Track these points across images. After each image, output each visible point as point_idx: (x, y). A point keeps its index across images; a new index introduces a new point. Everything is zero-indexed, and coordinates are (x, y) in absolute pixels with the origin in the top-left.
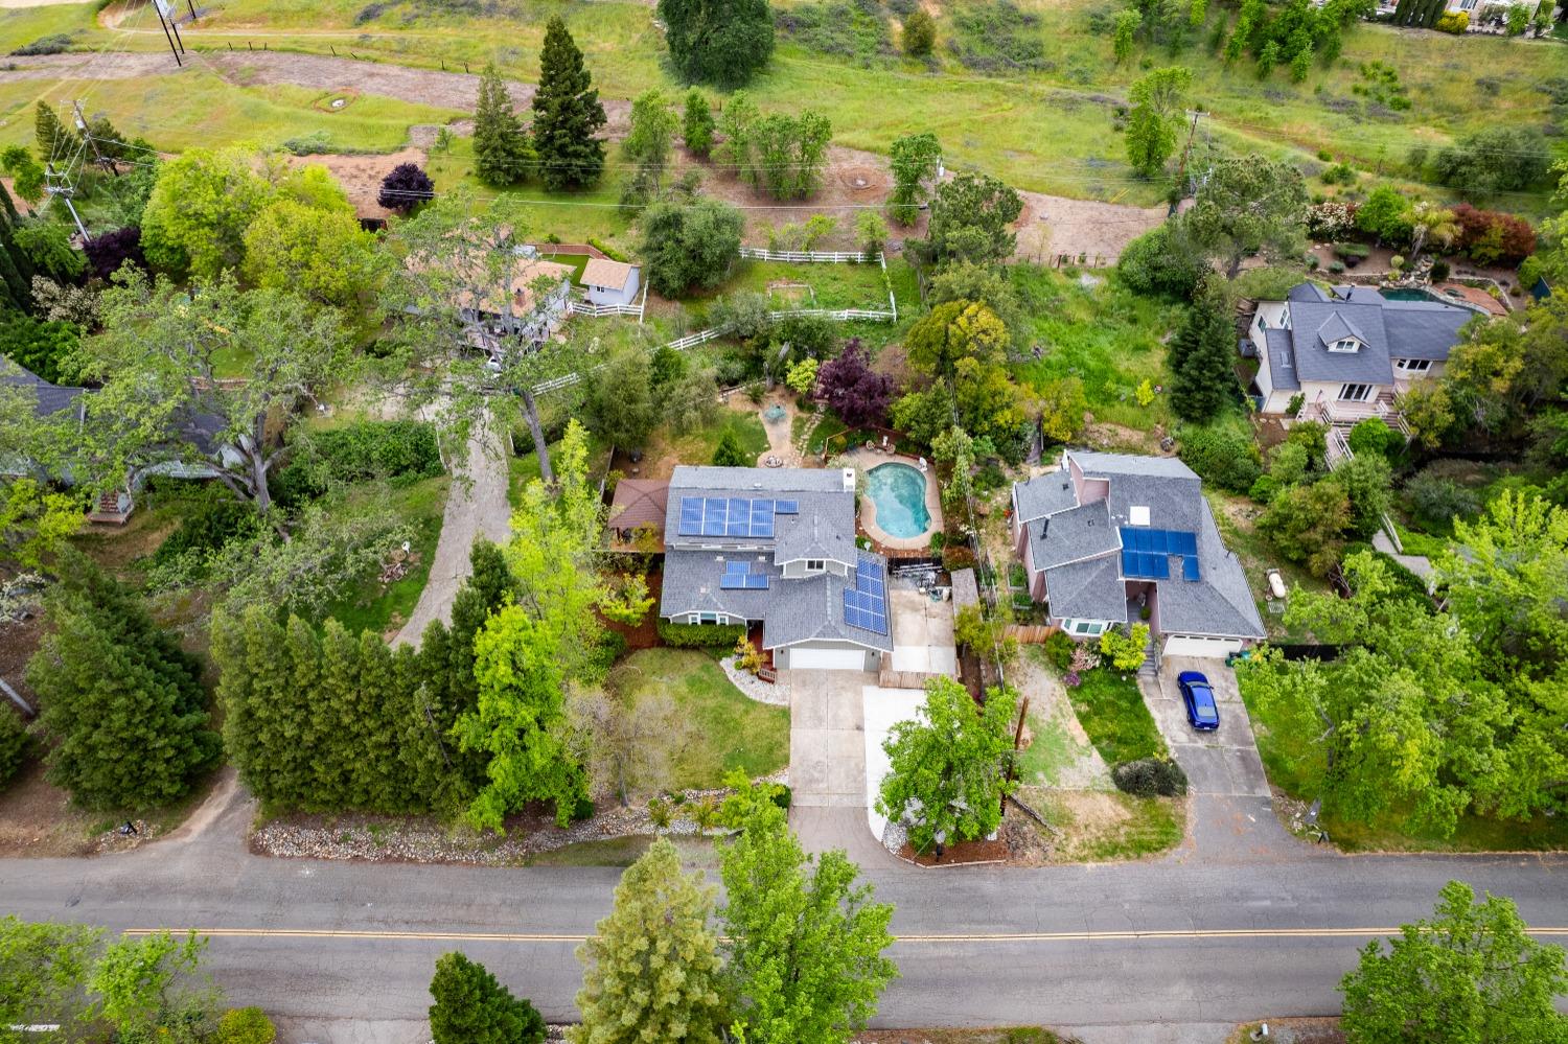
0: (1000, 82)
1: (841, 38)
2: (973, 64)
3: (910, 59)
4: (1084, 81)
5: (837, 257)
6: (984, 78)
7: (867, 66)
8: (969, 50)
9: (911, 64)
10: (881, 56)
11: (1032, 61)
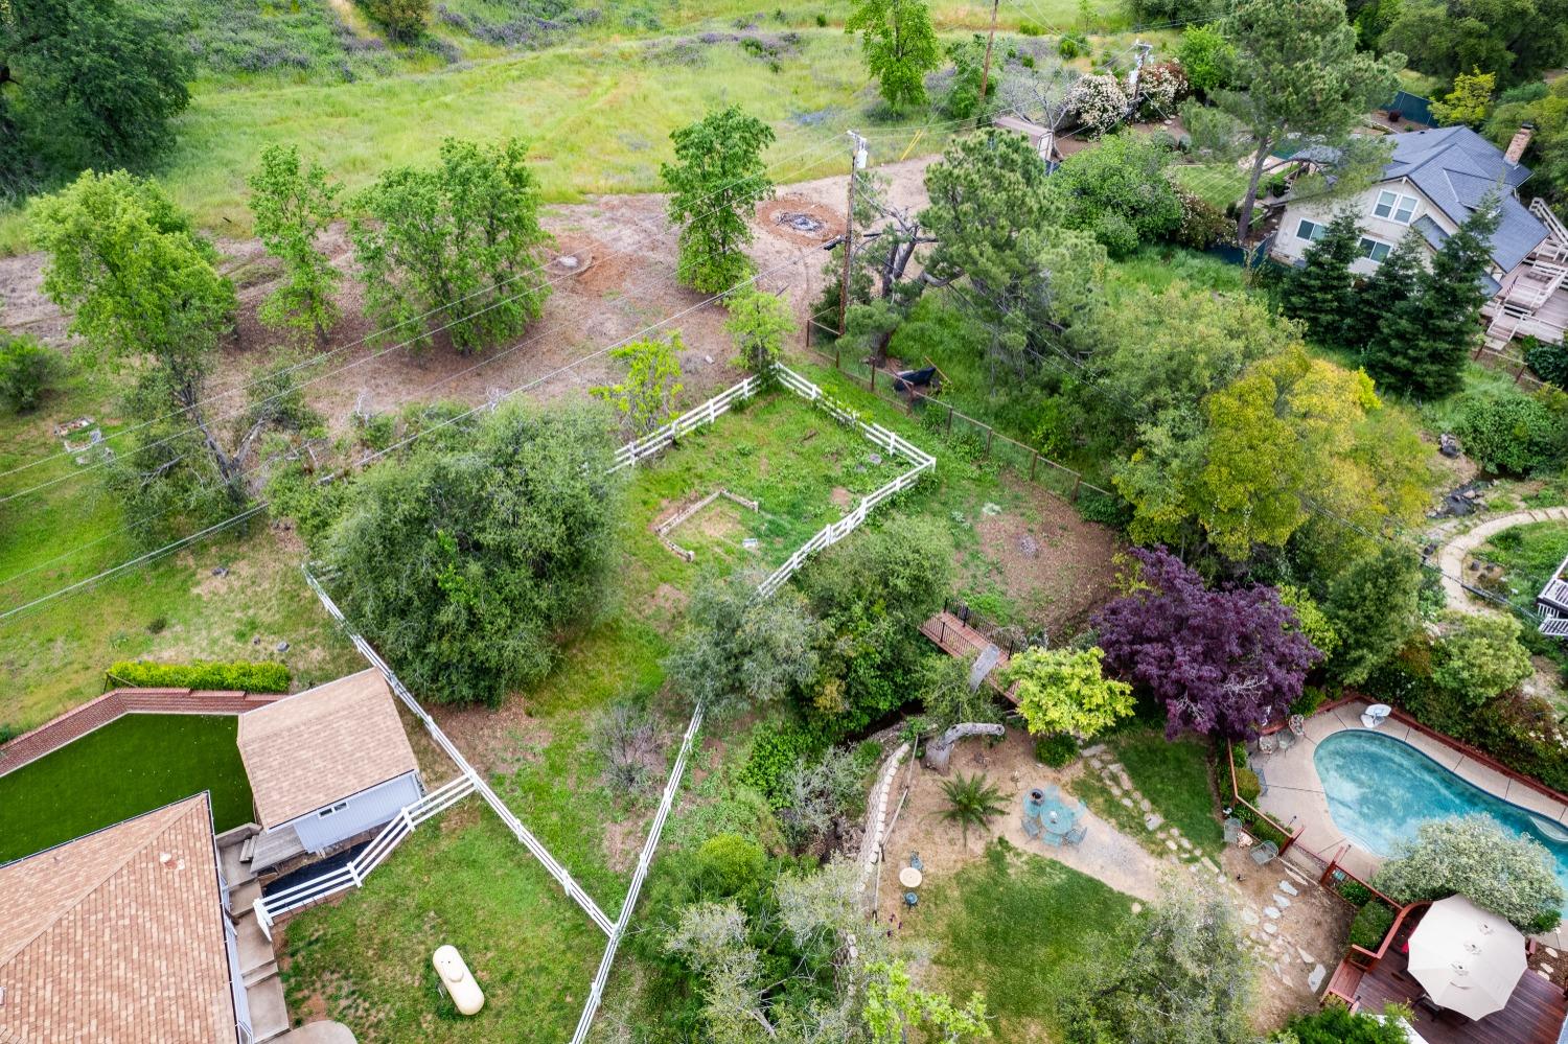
0: (562, 50)
1: (261, 39)
2: (498, 38)
3: (405, 50)
4: (653, 26)
5: (712, 409)
6: (530, 55)
7: (349, 78)
8: (475, 19)
9: (410, 57)
10: (359, 55)
11: (567, 15)
